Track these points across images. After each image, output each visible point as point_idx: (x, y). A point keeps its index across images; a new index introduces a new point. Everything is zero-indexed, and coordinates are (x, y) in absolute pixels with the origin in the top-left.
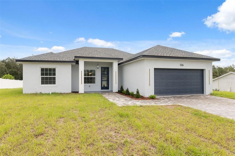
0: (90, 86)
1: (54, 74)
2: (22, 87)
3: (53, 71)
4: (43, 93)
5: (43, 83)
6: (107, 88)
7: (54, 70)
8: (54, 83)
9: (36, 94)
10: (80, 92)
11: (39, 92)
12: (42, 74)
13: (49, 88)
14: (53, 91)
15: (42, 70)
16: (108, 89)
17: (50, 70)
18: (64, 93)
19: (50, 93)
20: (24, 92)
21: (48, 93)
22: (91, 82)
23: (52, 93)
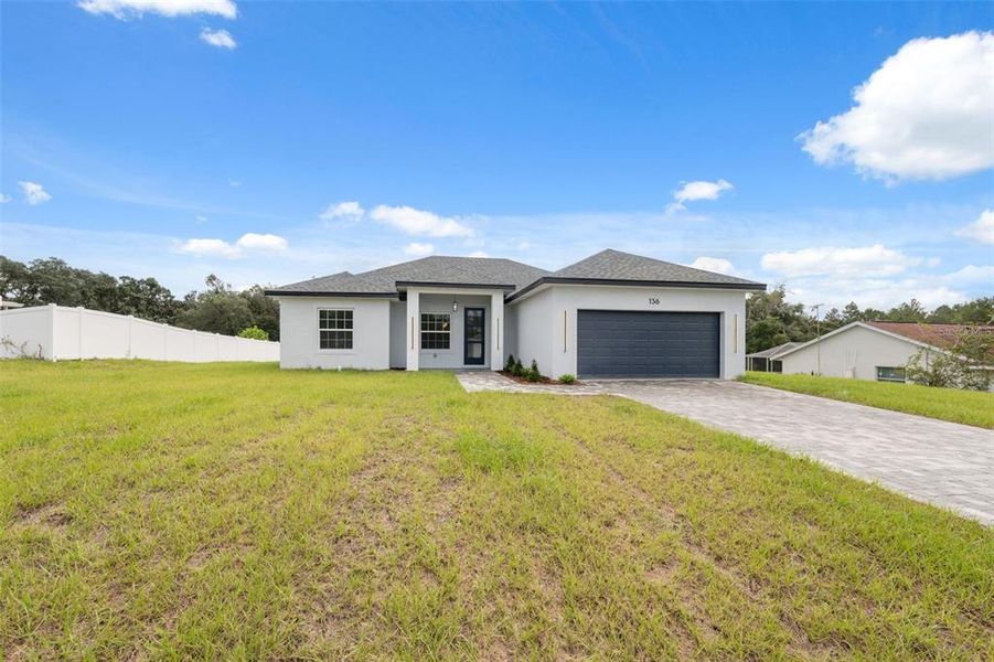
0: (435, 356)
1: (350, 325)
2: (278, 359)
3: (346, 319)
4: (323, 368)
5: (323, 345)
6: (481, 361)
7: (350, 314)
8: (350, 346)
9: (308, 370)
10: (408, 369)
11: (314, 366)
12: (323, 324)
13: (336, 358)
14: (347, 366)
15: (323, 314)
16: (483, 363)
17: (341, 314)
18: (372, 371)
19: (340, 368)
20: (281, 366)
21: (335, 368)
22: (439, 347)
23: (344, 370)
